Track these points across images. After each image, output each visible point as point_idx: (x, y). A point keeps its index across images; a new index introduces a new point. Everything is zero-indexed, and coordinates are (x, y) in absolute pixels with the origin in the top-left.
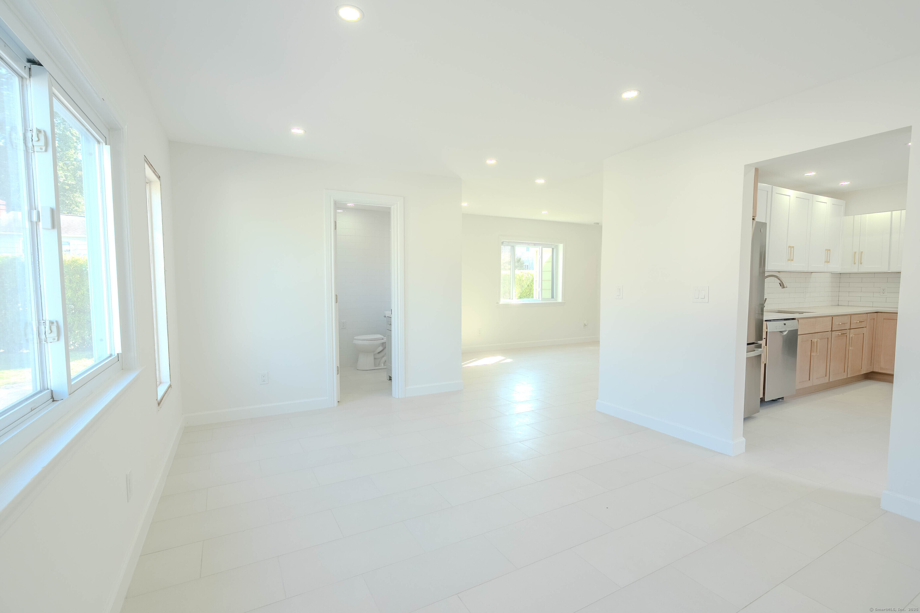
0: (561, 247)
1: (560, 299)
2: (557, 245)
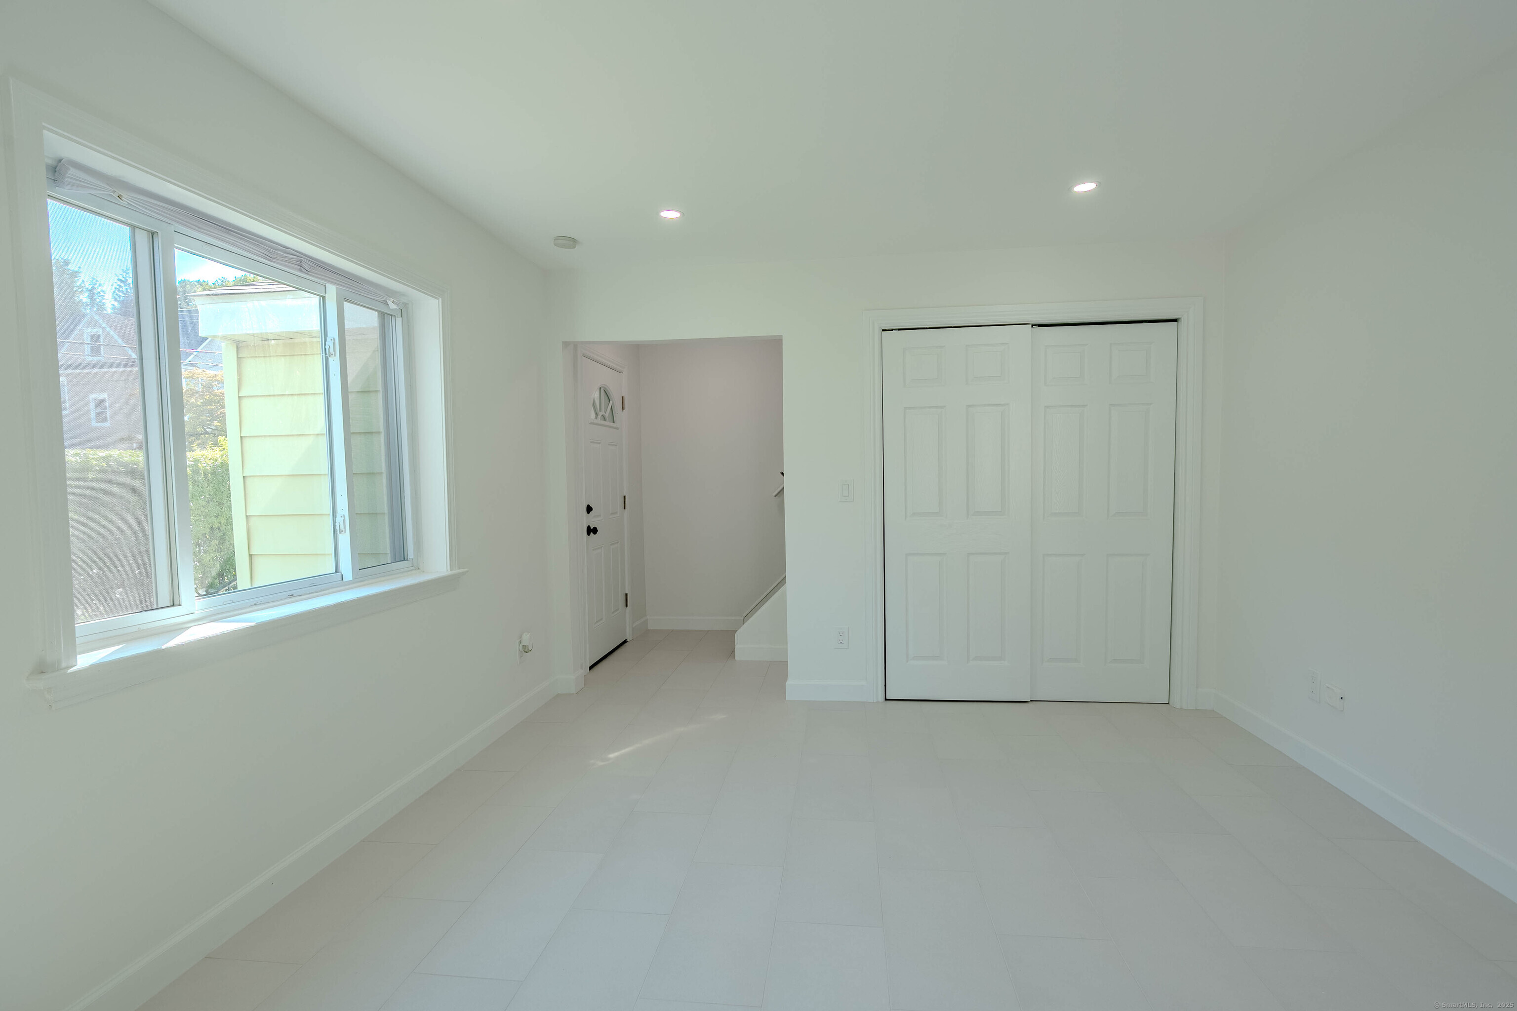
1: (440, 563)
2: (407, 303)
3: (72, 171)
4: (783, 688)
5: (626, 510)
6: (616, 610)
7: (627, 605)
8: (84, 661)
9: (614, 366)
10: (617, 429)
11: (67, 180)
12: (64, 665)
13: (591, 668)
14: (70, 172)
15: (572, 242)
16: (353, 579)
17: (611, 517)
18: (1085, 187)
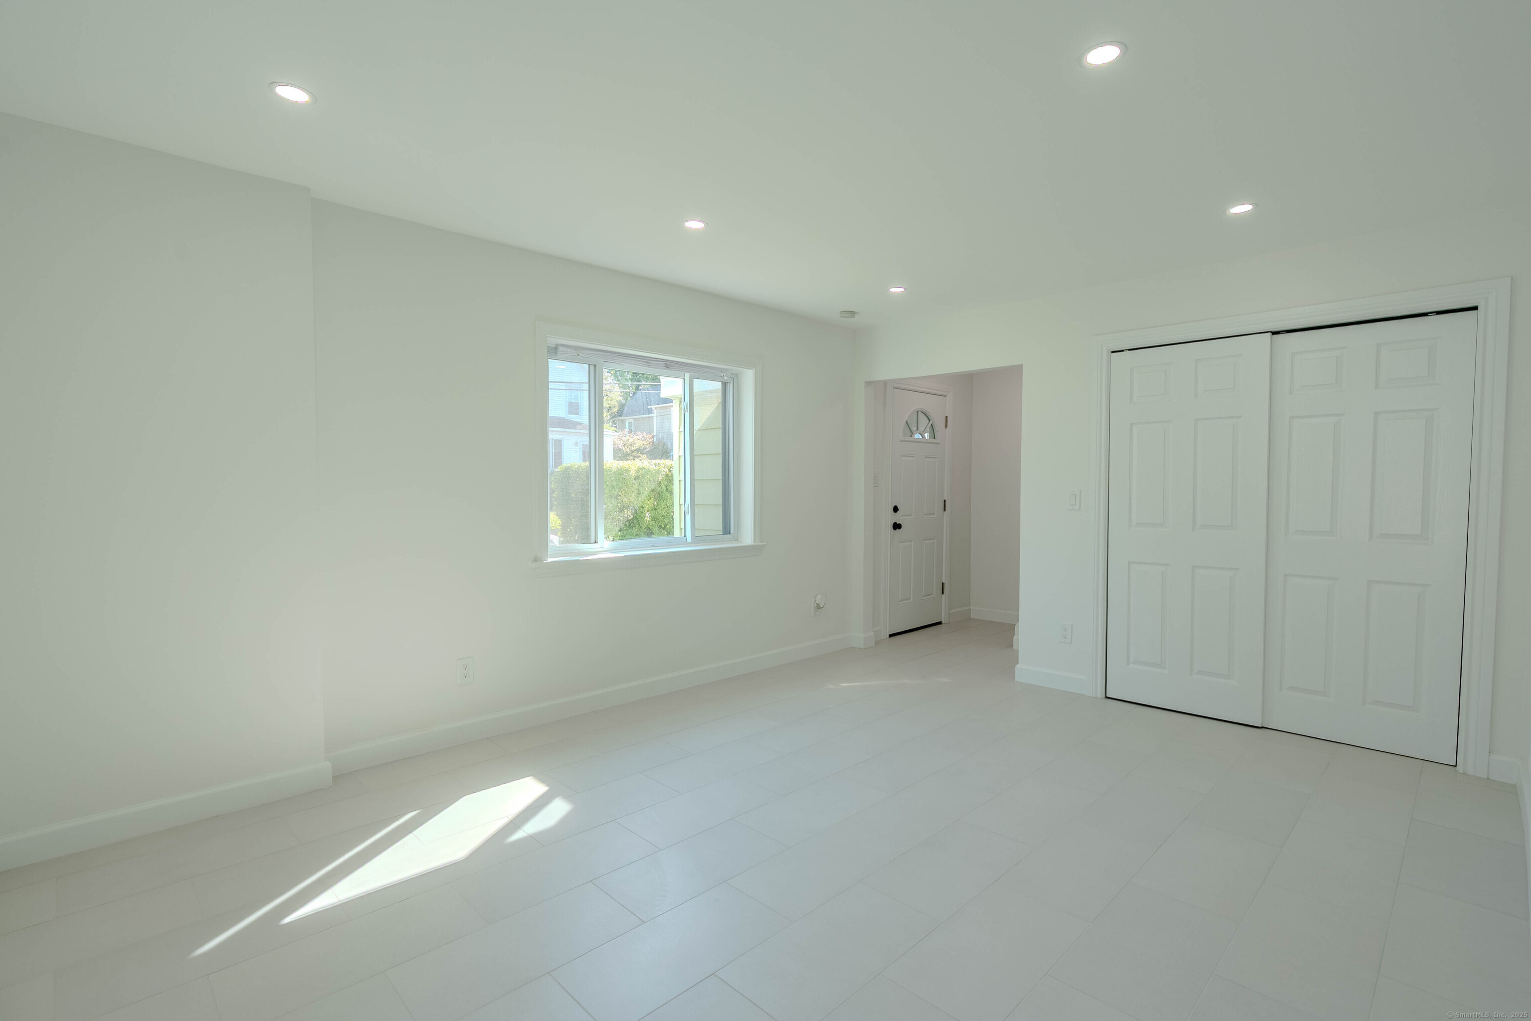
0: (748, 378)
1: (748, 537)
2: (737, 375)
3: (561, 348)
4: (1012, 669)
5: (946, 512)
6: (930, 595)
7: (943, 593)
8: (550, 560)
9: (936, 392)
10: (938, 444)
11: (559, 353)
12: (543, 560)
13: (891, 636)
14: (560, 349)
15: (853, 313)
16: (692, 541)
17: (925, 517)
18: (1241, 209)
